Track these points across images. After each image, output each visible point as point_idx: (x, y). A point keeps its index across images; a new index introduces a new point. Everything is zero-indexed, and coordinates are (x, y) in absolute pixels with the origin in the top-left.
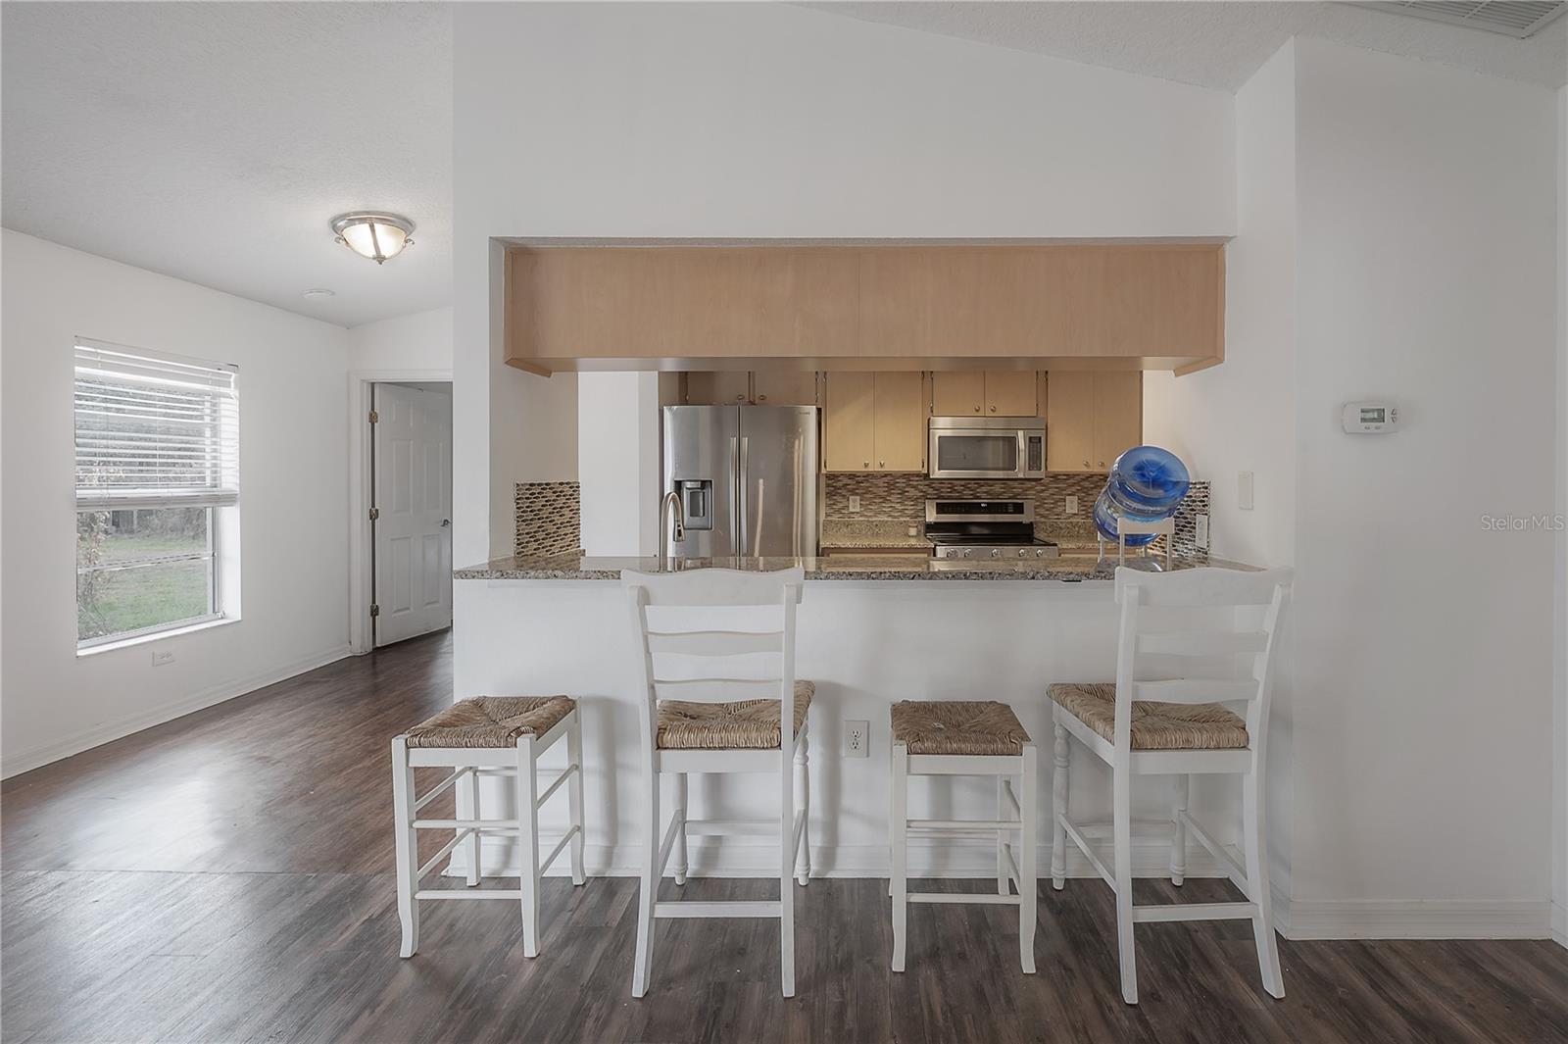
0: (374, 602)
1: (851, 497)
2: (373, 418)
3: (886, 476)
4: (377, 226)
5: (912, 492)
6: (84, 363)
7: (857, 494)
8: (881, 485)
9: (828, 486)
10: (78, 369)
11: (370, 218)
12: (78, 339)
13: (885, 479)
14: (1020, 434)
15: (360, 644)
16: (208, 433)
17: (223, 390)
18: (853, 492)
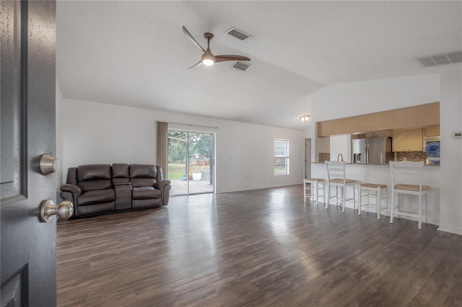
0: (306, 175)
1: (404, 158)
2: (306, 145)
3: (415, 152)
4: (305, 117)
6: (275, 140)
7: (406, 157)
8: (413, 154)
9: (397, 155)
10: (275, 141)
11: (304, 117)
12: (275, 137)
13: (415, 153)
16: (286, 148)
17: (287, 142)
18: (404, 156)
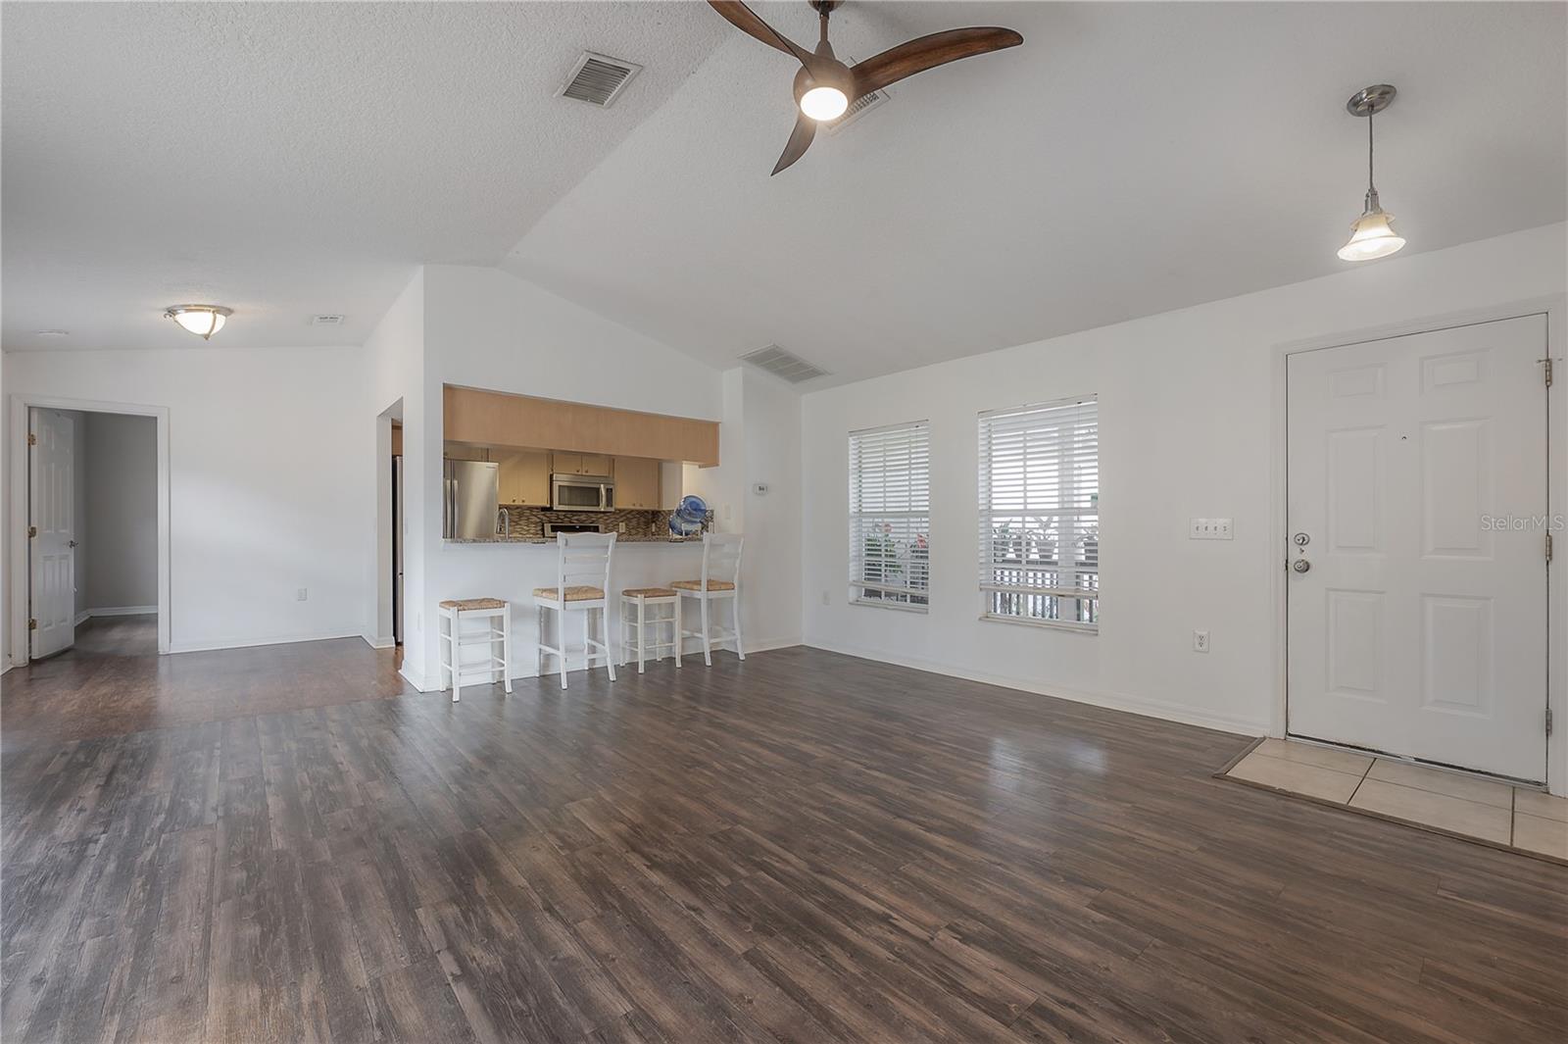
0: (30, 616)
2: (31, 441)
5: (535, 519)
14: (602, 486)
15: (20, 658)
